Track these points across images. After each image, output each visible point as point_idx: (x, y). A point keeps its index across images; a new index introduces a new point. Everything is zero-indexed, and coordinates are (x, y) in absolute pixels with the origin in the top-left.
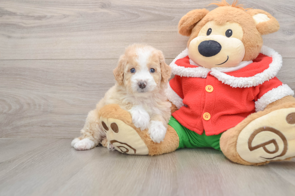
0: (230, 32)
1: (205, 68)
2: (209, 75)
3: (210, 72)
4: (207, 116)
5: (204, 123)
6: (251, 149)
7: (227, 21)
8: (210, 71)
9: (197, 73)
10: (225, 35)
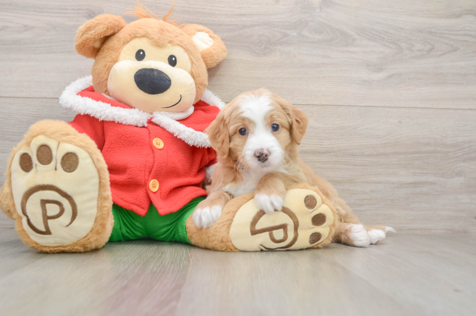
0: (174, 59)
1: (144, 112)
2: (150, 122)
3: (151, 118)
4: (154, 185)
5: (152, 196)
6: (254, 232)
7: (169, 43)
8: (151, 116)
9: (133, 118)
10: (168, 63)
